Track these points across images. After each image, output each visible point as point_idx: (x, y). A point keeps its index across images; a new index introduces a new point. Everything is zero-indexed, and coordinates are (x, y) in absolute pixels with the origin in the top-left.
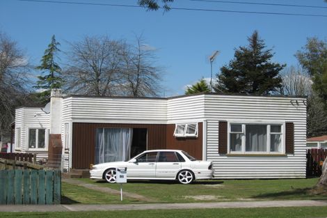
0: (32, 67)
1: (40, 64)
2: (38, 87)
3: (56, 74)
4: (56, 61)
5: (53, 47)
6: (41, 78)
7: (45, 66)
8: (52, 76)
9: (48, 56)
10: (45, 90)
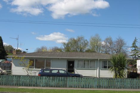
0: (129, 47)
1: (132, 46)
2: (131, 53)
3: (137, 49)
4: (137, 45)
5: (135, 41)
6: (132, 50)
7: (133, 47)
8: (135, 49)
9: (134, 43)
10: (133, 54)
